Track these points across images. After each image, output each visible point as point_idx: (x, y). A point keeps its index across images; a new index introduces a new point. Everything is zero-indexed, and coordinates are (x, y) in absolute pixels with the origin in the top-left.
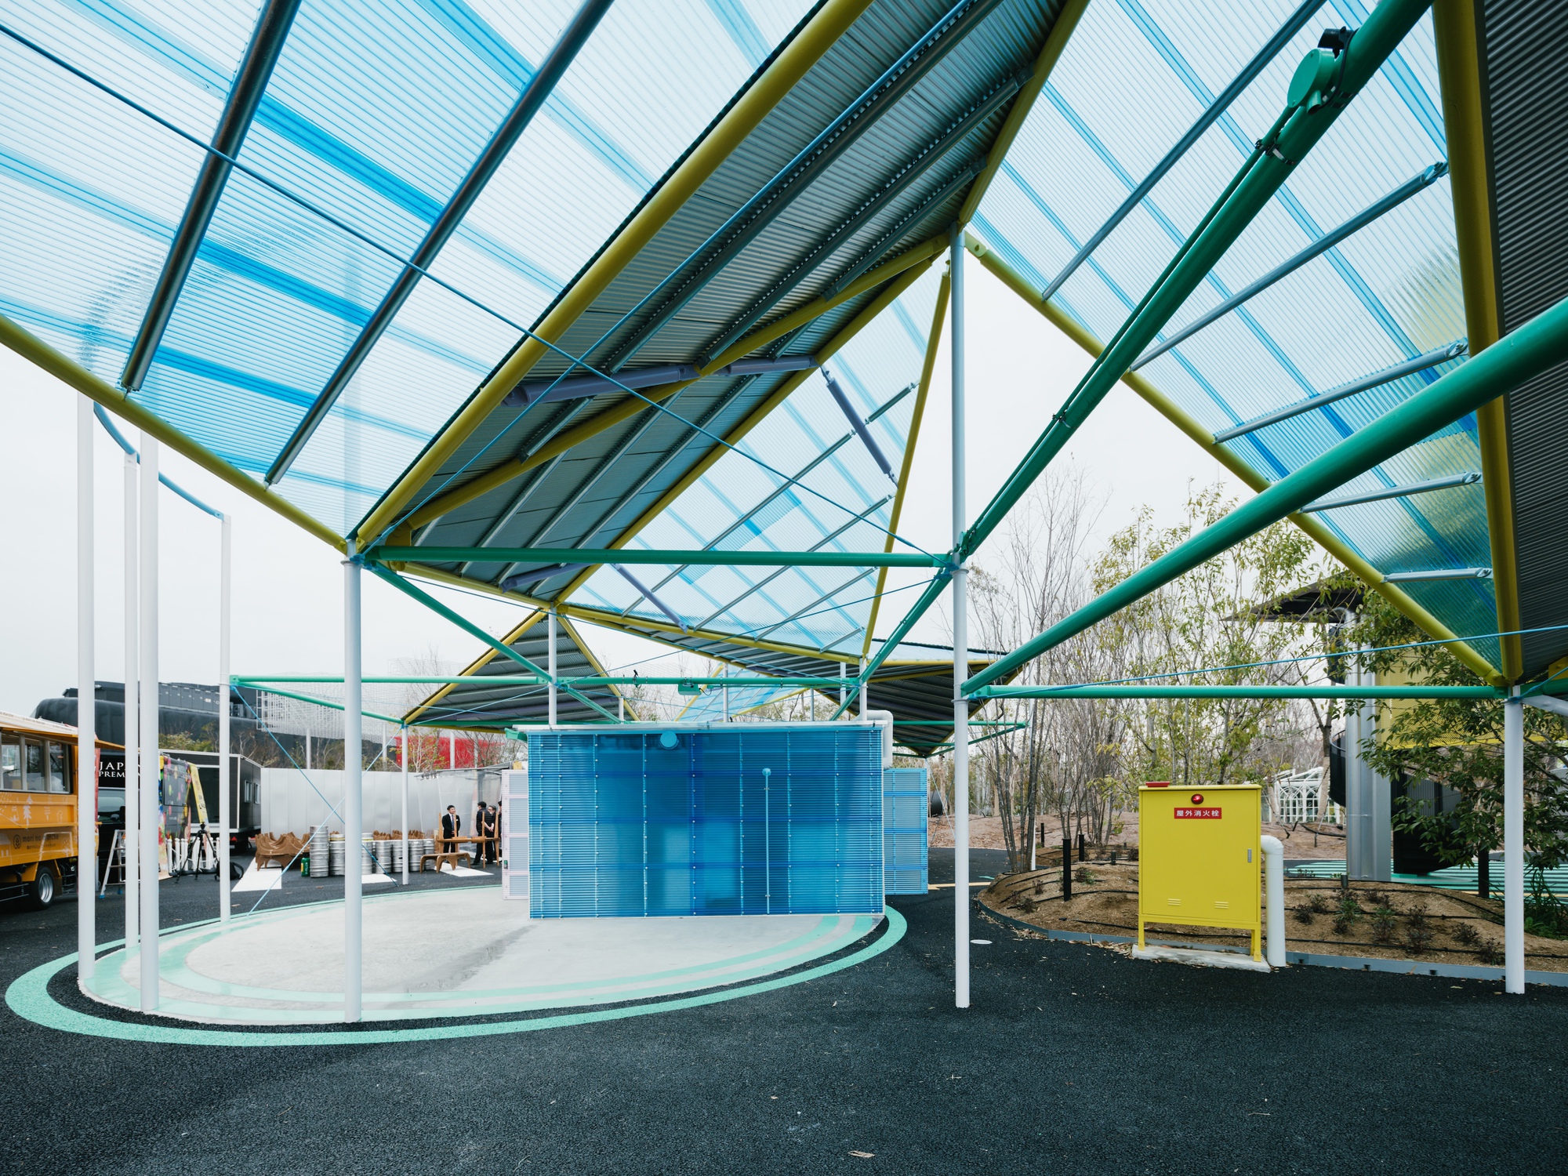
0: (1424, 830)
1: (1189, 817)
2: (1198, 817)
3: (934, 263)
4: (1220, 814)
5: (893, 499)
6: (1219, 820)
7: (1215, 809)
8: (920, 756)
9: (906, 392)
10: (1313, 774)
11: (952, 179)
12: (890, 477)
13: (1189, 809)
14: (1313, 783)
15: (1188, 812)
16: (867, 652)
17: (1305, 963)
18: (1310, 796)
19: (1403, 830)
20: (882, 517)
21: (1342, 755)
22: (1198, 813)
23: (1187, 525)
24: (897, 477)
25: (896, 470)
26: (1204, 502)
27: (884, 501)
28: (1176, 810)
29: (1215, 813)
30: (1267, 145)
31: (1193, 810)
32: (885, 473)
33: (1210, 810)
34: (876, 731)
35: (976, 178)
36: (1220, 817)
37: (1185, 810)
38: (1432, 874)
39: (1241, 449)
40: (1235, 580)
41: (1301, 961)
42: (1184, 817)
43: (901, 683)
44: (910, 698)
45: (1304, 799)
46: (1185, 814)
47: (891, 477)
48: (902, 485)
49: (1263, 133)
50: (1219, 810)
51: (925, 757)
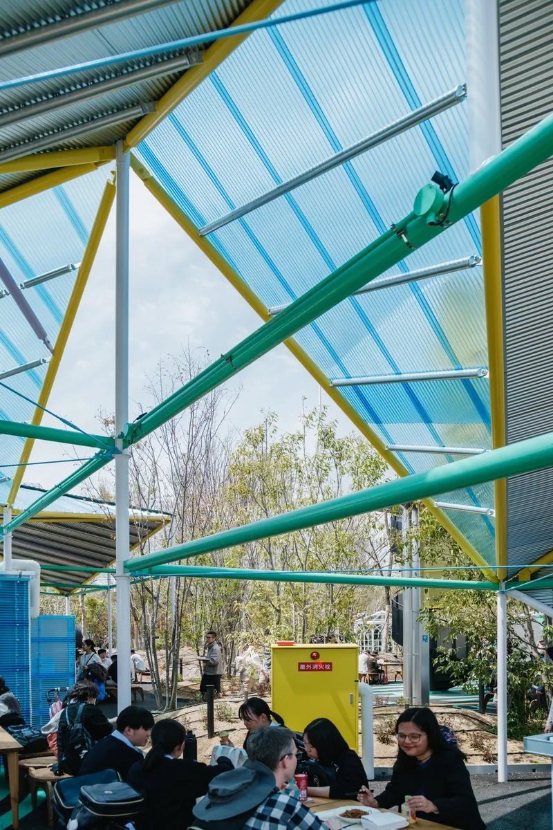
0: (453, 671)
1: (309, 670)
2: (315, 670)
3: (99, 168)
4: (331, 667)
5: (47, 365)
6: (330, 672)
7: (327, 663)
8: (62, 594)
9: (65, 271)
10: (378, 616)
11: (123, 109)
12: (45, 343)
13: (309, 664)
14: (378, 622)
15: (308, 666)
16: (13, 502)
17: (386, 774)
18: (376, 631)
19: (441, 671)
20: (35, 378)
21: (400, 608)
22: (316, 667)
23: (302, 433)
24: (53, 344)
25: (53, 339)
26: (314, 418)
27: (38, 364)
28: (300, 664)
29: (327, 667)
30: (400, 230)
31: (312, 664)
32: (40, 338)
33: (324, 664)
34: (22, 582)
35: (144, 116)
36: (331, 670)
37: (306, 664)
38: (450, 690)
39: (349, 395)
40: (337, 481)
41: (384, 773)
42: (305, 670)
43: (44, 526)
44: (53, 541)
45: (373, 634)
46: (306, 667)
47: (47, 343)
48: (57, 353)
49: (397, 220)
50: (331, 664)
51: (67, 596)
